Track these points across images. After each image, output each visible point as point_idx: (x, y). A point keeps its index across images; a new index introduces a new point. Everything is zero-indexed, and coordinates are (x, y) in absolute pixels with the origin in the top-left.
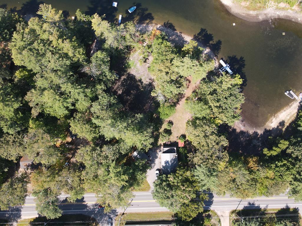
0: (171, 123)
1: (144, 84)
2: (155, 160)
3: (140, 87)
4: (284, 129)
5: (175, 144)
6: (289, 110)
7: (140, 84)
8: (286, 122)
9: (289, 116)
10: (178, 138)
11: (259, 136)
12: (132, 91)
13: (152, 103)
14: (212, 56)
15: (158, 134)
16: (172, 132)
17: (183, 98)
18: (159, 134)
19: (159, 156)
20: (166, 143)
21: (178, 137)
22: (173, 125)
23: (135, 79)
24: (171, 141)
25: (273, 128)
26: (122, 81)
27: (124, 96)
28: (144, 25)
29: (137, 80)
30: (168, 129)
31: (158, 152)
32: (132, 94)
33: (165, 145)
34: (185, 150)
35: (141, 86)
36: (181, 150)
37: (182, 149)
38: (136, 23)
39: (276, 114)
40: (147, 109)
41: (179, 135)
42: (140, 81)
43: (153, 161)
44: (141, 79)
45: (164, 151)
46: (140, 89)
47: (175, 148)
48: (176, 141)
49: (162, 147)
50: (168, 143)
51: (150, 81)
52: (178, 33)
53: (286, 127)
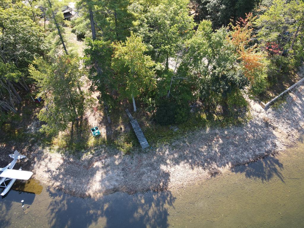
52: (220, 169)
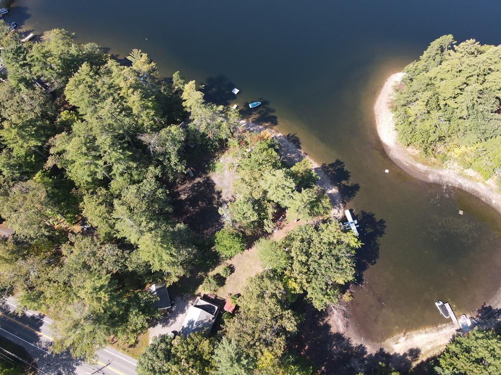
0: (231, 269)
1: (222, 200)
2: (179, 315)
3: (214, 202)
4: (414, 364)
5: (221, 303)
6: (434, 334)
7: (216, 197)
8: (422, 352)
9: (432, 345)
10: (231, 297)
11: (365, 356)
12: (200, 203)
14: (337, 200)
15: (204, 276)
16: (226, 283)
20: (208, 295)
21: (231, 294)
22: (233, 274)
23: (213, 187)
24: (216, 296)
25: (395, 353)
26: (195, 184)
27: (187, 204)
28: (261, 127)
29: (216, 191)
30: (222, 275)
31: (190, 305)
32: (198, 206)
33: (205, 298)
35: (217, 200)
36: (225, 316)
37: (228, 315)
38: (250, 121)
39: (409, 331)
40: (207, 235)
41: (235, 293)
42: (219, 193)
43: (174, 315)
44: (221, 192)
45: (198, 304)
46: (213, 204)
47: (216, 308)
48: (224, 300)
49: (199, 298)
50: (211, 297)
51: (232, 198)
52: (303, 152)
53: (419, 362)
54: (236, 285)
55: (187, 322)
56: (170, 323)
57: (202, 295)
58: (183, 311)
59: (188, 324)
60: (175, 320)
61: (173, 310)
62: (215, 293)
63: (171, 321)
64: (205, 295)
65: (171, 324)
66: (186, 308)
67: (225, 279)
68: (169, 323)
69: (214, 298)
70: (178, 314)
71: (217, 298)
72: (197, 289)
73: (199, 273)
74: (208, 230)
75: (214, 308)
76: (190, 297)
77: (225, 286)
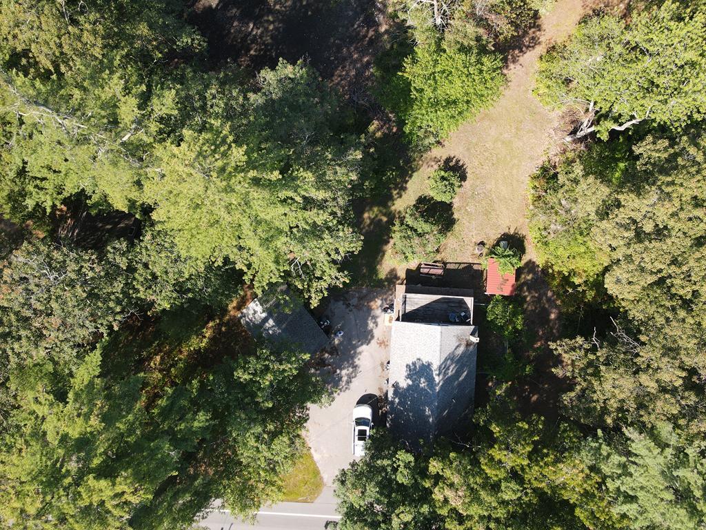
0: (454, 170)
2: (359, 349)
5: (469, 279)
10: (485, 251)
13: (368, 63)
15: (385, 219)
16: (455, 216)
17: (528, 47)
18: (391, 222)
19: (377, 332)
20: (419, 267)
21: (482, 243)
22: (466, 184)
24: (445, 264)
27: (233, 18)
30: (439, 198)
31: (378, 312)
33: (416, 281)
34: (514, 314)
36: (495, 313)
37: (505, 306)
41: (493, 236)
43: (346, 355)
45: (409, 308)
47: (470, 301)
48: (470, 266)
49: (400, 289)
50: (432, 271)
54: (487, 213)
55: (404, 372)
56: (345, 379)
57: (402, 274)
58: (366, 337)
59: (409, 377)
60: (355, 367)
61: (336, 342)
62: (438, 257)
63: (344, 372)
64: (409, 272)
65: (348, 382)
66: (371, 325)
67: (450, 206)
68: (340, 379)
69: (440, 272)
70: (355, 347)
71: (449, 266)
72: (380, 262)
73: (366, 215)
74: (336, 80)
75: (462, 303)
76: (369, 292)
77: (455, 226)
